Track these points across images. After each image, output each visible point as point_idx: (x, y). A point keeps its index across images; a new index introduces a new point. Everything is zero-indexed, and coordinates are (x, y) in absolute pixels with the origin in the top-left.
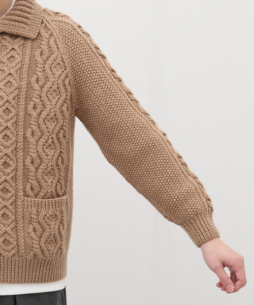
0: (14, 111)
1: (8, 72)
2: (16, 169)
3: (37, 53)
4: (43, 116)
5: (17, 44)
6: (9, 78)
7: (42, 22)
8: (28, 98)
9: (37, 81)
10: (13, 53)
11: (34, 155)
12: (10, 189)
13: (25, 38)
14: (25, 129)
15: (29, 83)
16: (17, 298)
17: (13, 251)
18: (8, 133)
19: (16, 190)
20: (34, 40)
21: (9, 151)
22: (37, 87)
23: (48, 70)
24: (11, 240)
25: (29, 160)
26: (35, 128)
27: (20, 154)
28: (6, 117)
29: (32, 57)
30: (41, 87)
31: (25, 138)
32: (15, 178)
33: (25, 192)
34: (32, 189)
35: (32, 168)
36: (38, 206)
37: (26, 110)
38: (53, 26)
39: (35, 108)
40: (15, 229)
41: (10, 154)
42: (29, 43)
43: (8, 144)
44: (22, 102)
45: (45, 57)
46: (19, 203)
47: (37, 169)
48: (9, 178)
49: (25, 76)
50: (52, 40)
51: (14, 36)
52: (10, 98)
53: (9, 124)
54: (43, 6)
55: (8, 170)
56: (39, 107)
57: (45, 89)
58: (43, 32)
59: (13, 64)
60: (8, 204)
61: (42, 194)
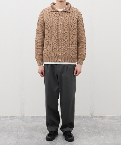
0: (67, 27)
1: (66, 19)
2: (68, 39)
3: (72, 16)
4: (73, 29)
5: (68, 14)
6: (67, 20)
7: (73, 10)
8: (70, 25)
9: (72, 21)
10: (67, 15)
11: (71, 36)
12: (67, 43)
13: (70, 13)
14: (70, 31)
15: (70, 22)
16: (68, 65)
17: (67, 56)
18: (66, 32)
19: (68, 43)
20: (71, 13)
21: (66, 35)
22: (72, 23)
23: (74, 19)
24: (67, 53)
25: (70, 37)
26: (72, 31)
27: (69, 36)
28: (66, 28)
29: (71, 16)
30: (73, 23)
31: (70, 33)
32: (68, 41)
33: (70, 44)
34: (71, 43)
35: (71, 39)
36: (72, 47)
37: (70, 27)
38: (75, 11)
39: (72, 27)
40: (68, 51)
41: (67, 36)
42: (70, 14)
43: (66, 34)
44: (69, 25)
45: (74, 17)
46: (69, 46)
47: (72, 39)
48: (66, 41)
49: (70, 20)
50: (75, 14)
51: (67, 12)
52: (67, 24)
53: (67, 30)
54: (73, 7)
55: (66, 39)
56: (73, 27)
57: (74, 23)
58: (73, 12)
59: (67, 18)
60: (66, 46)
61: (73, 44)
